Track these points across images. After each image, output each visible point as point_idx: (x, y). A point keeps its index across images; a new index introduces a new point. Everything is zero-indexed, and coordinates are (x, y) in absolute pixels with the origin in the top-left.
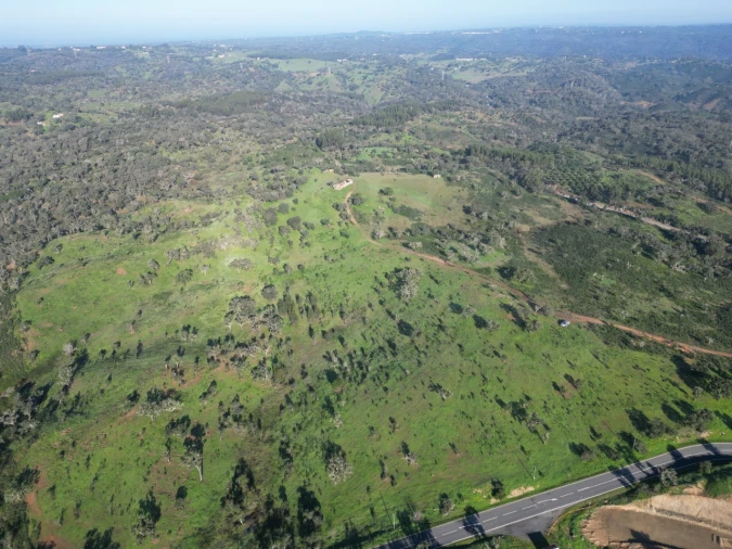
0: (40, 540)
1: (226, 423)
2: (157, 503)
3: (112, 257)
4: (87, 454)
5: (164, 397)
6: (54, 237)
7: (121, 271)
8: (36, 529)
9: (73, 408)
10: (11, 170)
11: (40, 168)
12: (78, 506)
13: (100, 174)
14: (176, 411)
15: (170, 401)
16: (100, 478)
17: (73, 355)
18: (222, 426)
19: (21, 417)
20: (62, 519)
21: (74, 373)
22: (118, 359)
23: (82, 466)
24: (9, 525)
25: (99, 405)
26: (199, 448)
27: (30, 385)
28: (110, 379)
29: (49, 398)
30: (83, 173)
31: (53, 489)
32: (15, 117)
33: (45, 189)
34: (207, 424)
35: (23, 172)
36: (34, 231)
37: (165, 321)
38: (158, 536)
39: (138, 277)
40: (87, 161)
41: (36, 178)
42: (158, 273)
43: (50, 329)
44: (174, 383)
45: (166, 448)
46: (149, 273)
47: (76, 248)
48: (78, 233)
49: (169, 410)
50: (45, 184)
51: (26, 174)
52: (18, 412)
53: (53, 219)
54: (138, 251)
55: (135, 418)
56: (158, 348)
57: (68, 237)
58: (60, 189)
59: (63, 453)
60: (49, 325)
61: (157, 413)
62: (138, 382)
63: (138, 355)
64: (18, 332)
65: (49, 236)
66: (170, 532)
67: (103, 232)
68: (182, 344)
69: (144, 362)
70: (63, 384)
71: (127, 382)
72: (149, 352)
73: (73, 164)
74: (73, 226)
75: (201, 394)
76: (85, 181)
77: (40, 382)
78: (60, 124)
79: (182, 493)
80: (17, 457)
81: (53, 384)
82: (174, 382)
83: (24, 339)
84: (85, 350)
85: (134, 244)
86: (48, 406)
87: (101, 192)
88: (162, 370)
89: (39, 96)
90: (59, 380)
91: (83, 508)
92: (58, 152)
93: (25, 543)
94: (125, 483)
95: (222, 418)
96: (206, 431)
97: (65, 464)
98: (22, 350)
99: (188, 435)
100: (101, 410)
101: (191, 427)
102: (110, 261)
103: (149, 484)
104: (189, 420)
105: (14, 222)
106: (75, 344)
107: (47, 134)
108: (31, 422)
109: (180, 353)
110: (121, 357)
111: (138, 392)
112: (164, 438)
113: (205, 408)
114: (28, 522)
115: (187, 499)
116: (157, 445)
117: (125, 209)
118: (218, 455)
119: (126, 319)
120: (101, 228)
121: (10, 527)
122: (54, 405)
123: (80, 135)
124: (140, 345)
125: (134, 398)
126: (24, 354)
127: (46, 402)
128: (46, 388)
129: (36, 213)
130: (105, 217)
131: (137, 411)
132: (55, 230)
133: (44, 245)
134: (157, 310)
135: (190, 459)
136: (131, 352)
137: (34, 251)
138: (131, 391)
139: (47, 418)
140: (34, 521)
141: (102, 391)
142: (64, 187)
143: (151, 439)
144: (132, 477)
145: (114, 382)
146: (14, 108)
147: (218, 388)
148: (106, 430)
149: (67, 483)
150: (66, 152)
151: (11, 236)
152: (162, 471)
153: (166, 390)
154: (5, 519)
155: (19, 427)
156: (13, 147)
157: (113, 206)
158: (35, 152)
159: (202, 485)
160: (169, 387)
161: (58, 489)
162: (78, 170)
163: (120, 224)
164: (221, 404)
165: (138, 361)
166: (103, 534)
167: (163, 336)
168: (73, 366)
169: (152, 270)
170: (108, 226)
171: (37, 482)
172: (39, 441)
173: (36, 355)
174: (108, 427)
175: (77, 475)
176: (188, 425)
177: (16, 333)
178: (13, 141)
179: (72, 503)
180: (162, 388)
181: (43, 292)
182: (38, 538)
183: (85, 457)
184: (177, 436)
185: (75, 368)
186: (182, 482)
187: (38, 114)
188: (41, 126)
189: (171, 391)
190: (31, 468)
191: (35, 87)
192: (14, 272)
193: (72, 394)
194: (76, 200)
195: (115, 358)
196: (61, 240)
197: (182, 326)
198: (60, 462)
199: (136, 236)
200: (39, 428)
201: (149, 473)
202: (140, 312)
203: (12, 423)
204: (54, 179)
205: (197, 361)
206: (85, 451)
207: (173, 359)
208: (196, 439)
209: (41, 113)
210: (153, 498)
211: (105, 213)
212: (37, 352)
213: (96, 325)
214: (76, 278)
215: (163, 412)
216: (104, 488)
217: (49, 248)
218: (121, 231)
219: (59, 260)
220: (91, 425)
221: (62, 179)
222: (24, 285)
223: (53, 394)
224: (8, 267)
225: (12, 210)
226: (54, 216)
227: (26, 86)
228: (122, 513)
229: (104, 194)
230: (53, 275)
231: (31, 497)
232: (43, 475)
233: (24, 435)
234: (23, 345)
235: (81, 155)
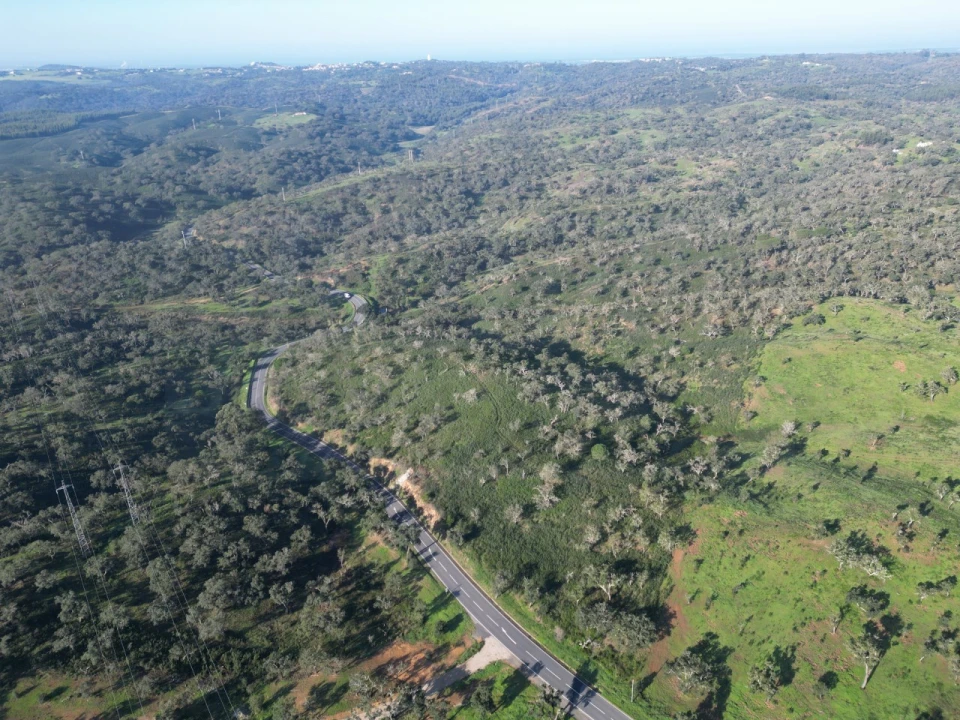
0: (666, 601)
1: (941, 645)
2: (794, 666)
3: (898, 343)
4: (748, 552)
5: (870, 551)
6: (840, 294)
7: (900, 364)
8: (668, 587)
9: (760, 494)
10: (833, 202)
11: (867, 207)
12: (714, 598)
13: (940, 231)
14: (876, 579)
15: (875, 560)
16: (748, 587)
17: (790, 437)
18: (932, 645)
19: (707, 472)
20: (693, 598)
21: (781, 457)
22: (837, 471)
23: (738, 561)
24: (650, 565)
25: (788, 509)
26: (883, 646)
27: (732, 445)
28: (816, 487)
29: (742, 469)
30: (918, 225)
31: (700, 562)
32: (869, 140)
33: (860, 234)
34: (910, 626)
35: (845, 208)
36: (821, 281)
37: (925, 456)
38: (776, 702)
39: (919, 383)
40: (933, 210)
41: (857, 219)
42: (950, 388)
43: (781, 396)
44: (892, 542)
45: (838, 612)
46: (938, 384)
47: (858, 317)
48: (871, 299)
49: (869, 571)
50: (862, 228)
51: (847, 210)
52: (708, 465)
53: (850, 272)
54: (938, 348)
55: (821, 551)
56: (896, 486)
57: (856, 299)
58: (878, 238)
59: (726, 533)
60: (782, 392)
61: (852, 564)
62: (846, 511)
63: (864, 479)
64: (748, 385)
65: (835, 291)
66: (791, 710)
67: (903, 306)
68: (934, 501)
69: (868, 493)
70: (764, 463)
71: (835, 505)
72: (881, 485)
73: (911, 210)
74: (871, 289)
75: (924, 581)
76: (915, 236)
77: (743, 446)
78: (920, 156)
79: (829, 680)
80: (687, 508)
81: (754, 456)
82: (895, 541)
83: (750, 395)
84: (805, 439)
85: (937, 337)
86: (737, 476)
87: (928, 255)
88: (887, 518)
89: (912, 117)
90: (760, 455)
91: (717, 604)
92: (900, 191)
93: (654, 592)
94: (771, 614)
95: (938, 636)
96: (905, 632)
97: (723, 545)
98: (743, 404)
99: (876, 619)
100: (787, 516)
101: (886, 612)
102: (893, 347)
103: (795, 638)
104: (887, 603)
105: (804, 264)
106: (798, 426)
107: (897, 166)
108: (714, 482)
109: (924, 509)
110: (843, 470)
111: (841, 524)
112: (843, 599)
113: (919, 602)
114: (665, 576)
115: (832, 692)
116: (830, 601)
117: (951, 286)
118: (905, 675)
119: (874, 428)
120: (903, 300)
121: (650, 568)
122: (743, 479)
123: (941, 174)
124: (873, 469)
125: (832, 527)
126: (742, 410)
127: (737, 472)
128: (745, 457)
129: (834, 260)
130: (917, 288)
131: (828, 544)
132: (845, 286)
133: (824, 299)
134: (922, 436)
135: (863, 649)
136: (858, 471)
137: (809, 303)
138: (832, 518)
139: (731, 488)
140: (671, 579)
141: (800, 496)
142: (884, 237)
143: (827, 590)
144: (782, 613)
145: (818, 495)
146: (874, 129)
147: (954, 591)
148: (782, 542)
149: (715, 567)
150: (911, 193)
151: (794, 278)
152: (821, 635)
153: (877, 545)
154: (650, 557)
155: (702, 480)
156: (849, 176)
157: (935, 278)
158: (871, 187)
159: (860, 693)
160: (883, 543)
161: (704, 566)
162: (914, 219)
163: (932, 304)
164: (948, 614)
165: (861, 486)
166: (721, 647)
167: (912, 475)
168: (783, 449)
169: (943, 382)
170: (914, 302)
171: (690, 544)
172: (711, 506)
173: (753, 417)
174: (785, 540)
175: (728, 565)
176: (883, 607)
177: (745, 384)
178: (853, 168)
179: (709, 591)
180: (874, 539)
181: (794, 352)
182: (666, 597)
183: (745, 555)
184: (861, 608)
185: (784, 452)
186: (838, 668)
187: (899, 138)
188: (896, 155)
189: (883, 550)
190: (692, 527)
191: (916, 105)
192: (776, 319)
193: (767, 479)
194: (891, 257)
195: (835, 467)
196: (846, 300)
197: (947, 476)
198: (719, 540)
199: (945, 328)
200: (718, 492)
201: (804, 624)
202: (897, 429)
203: (698, 472)
204: (878, 224)
205: (943, 534)
206: (749, 548)
207: (909, 511)
208: (885, 631)
209: (903, 138)
210: (792, 655)
211: (919, 284)
212: (755, 414)
213: (833, 417)
214: (840, 351)
215: (858, 568)
216: (747, 603)
217: (827, 305)
218: (930, 313)
219: (830, 323)
220: (768, 525)
221: (887, 226)
222: (779, 337)
223: (748, 467)
224: (774, 311)
225: (809, 250)
226: (853, 269)
227: (903, 101)
228: (751, 643)
229: (932, 258)
230: (816, 338)
231: (678, 555)
232: (698, 541)
233: (702, 491)
234: (746, 400)
235: (928, 200)
